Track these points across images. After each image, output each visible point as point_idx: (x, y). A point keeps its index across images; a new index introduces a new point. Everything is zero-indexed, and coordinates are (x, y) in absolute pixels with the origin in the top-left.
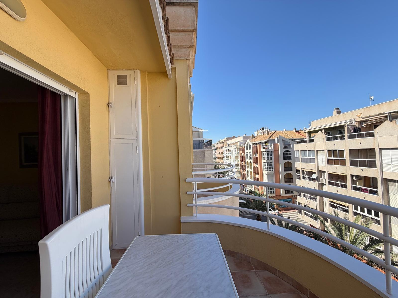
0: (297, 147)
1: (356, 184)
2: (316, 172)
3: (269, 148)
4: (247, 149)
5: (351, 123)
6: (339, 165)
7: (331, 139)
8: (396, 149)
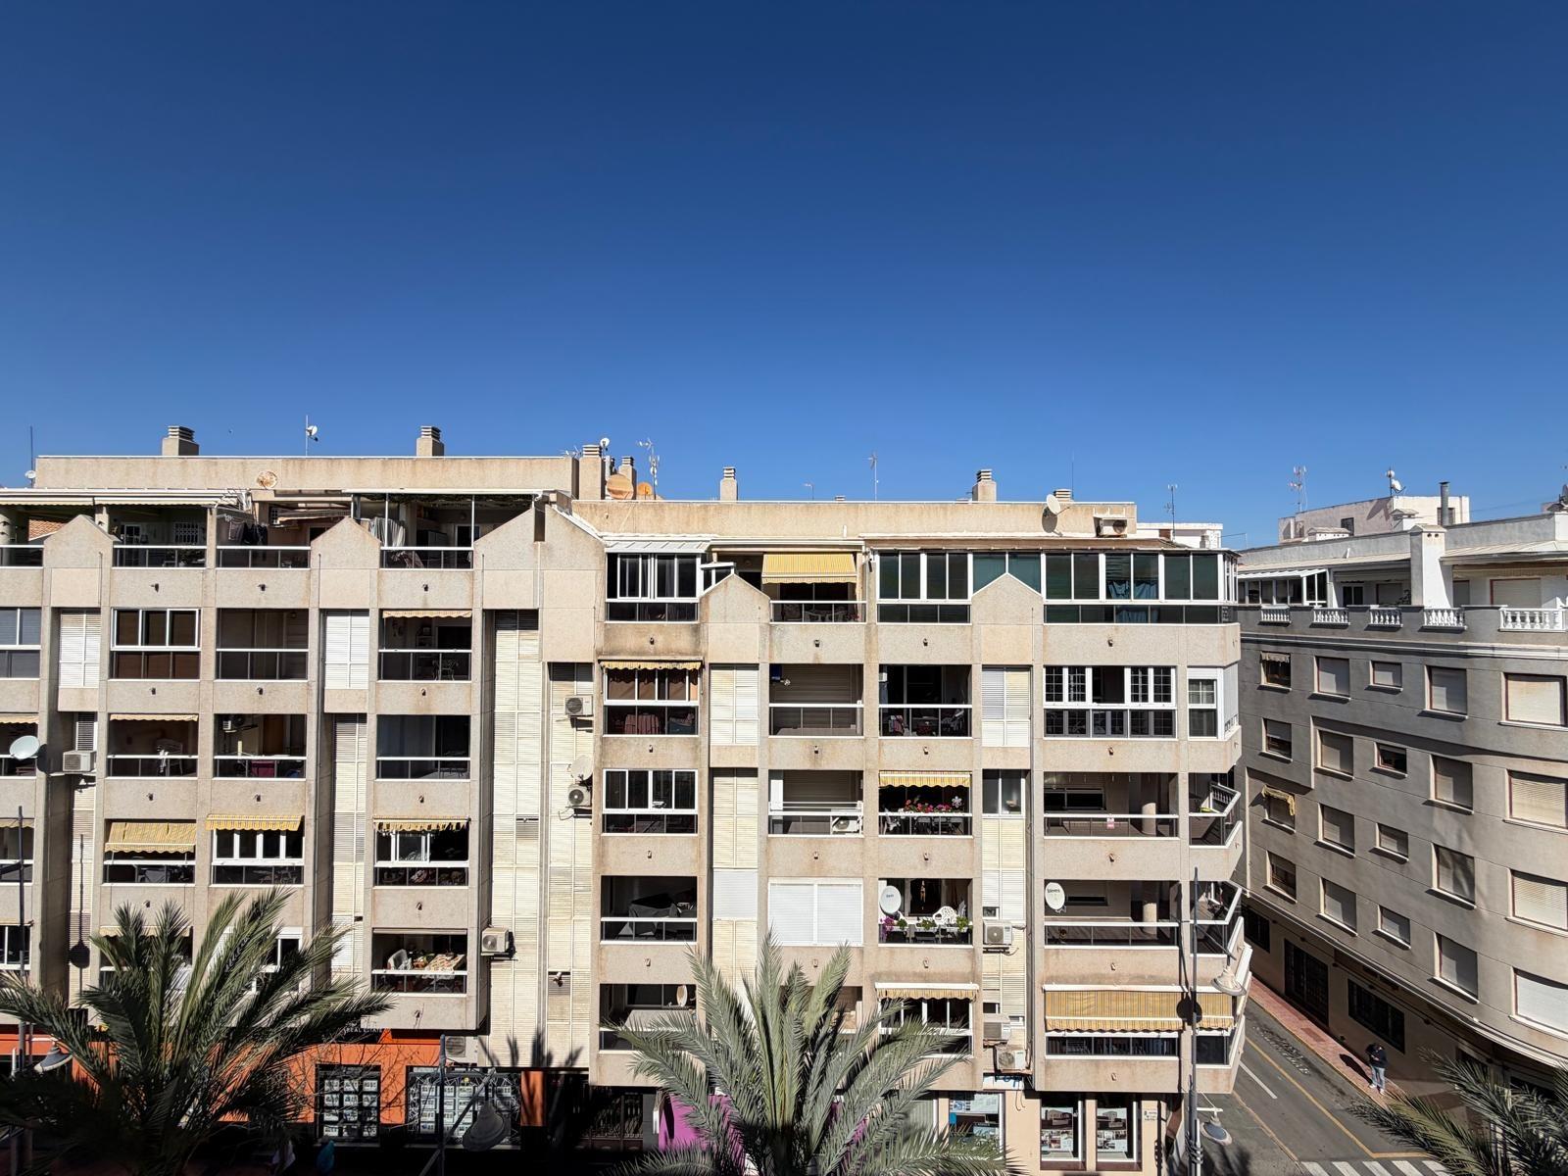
1: (233, 751)
5: (233, 502)
6: (167, 677)
7: (140, 560)
8: (364, 612)
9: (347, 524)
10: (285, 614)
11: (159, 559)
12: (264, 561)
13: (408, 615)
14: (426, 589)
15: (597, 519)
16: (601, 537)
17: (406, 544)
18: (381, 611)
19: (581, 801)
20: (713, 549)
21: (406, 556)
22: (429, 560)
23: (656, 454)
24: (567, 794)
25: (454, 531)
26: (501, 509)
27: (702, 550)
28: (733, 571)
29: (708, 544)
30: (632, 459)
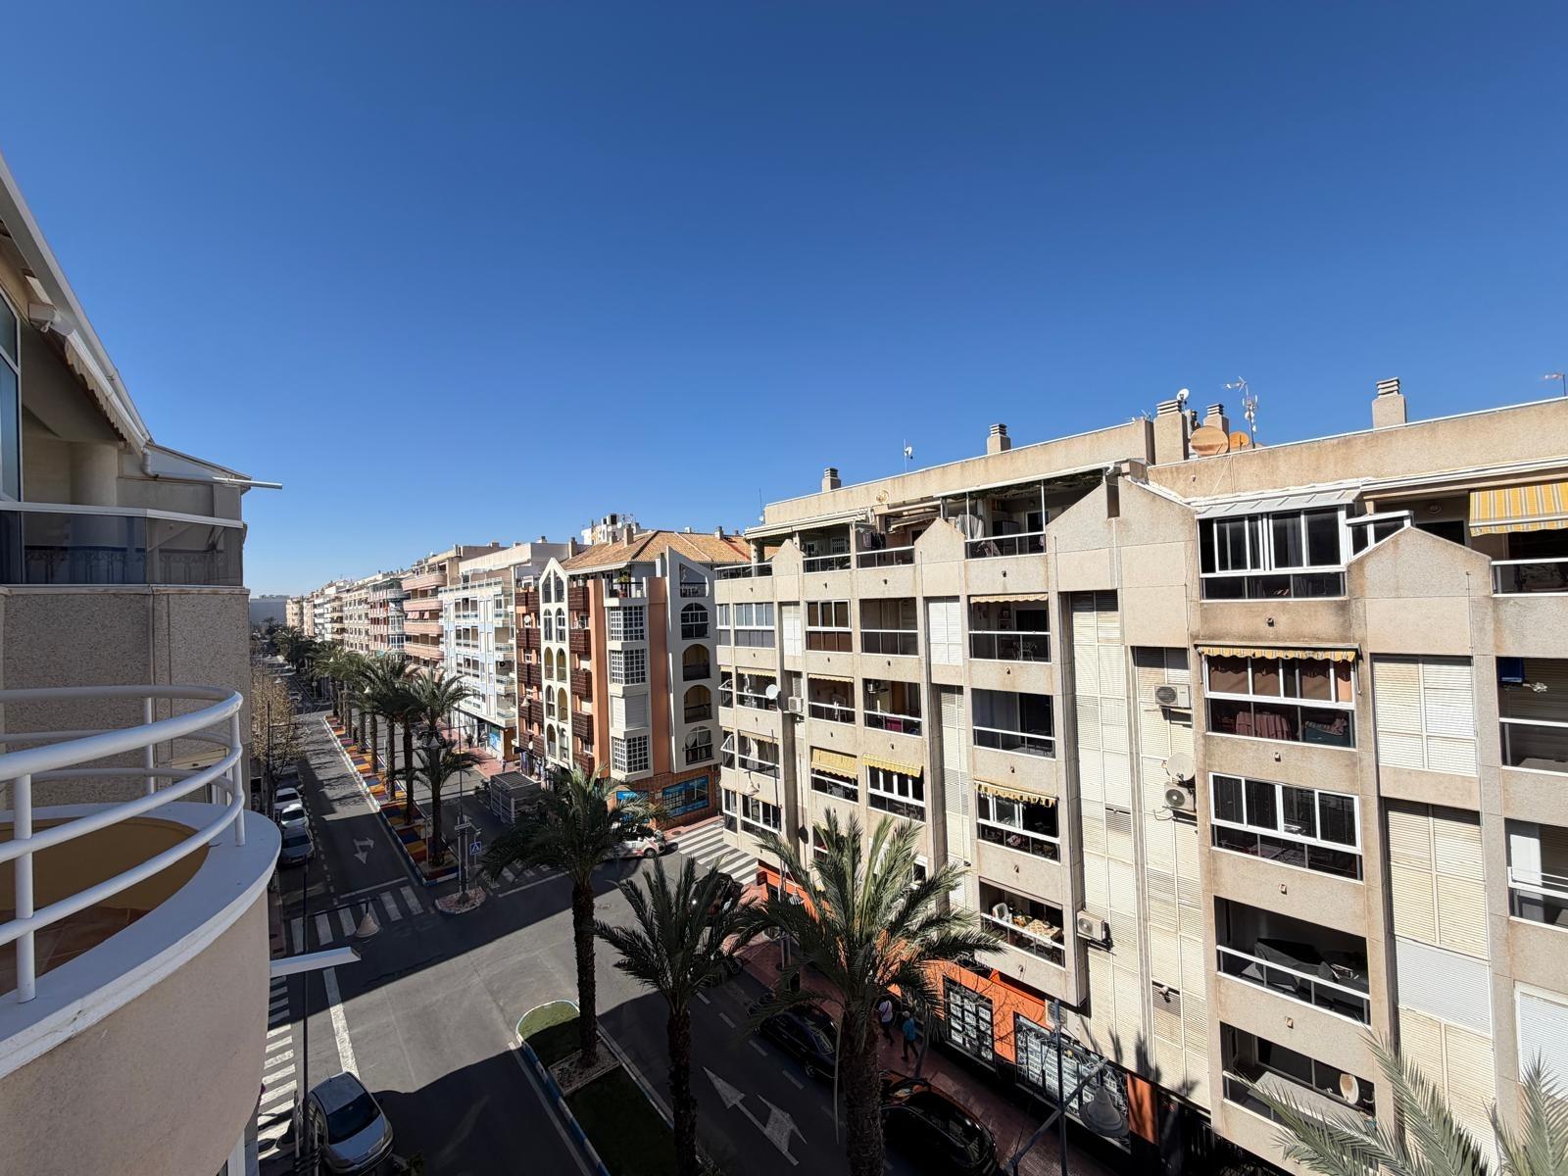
0: (726, 591)
1: (874, 708)
2: (777, 675)
3: (633, 596)
4: (547, 599)
5: (863, 517)
6: (835, 650)
7: (816, 566)
8: (956, 598)
9: (939, 522)
10: (900, 603)
11: (827, 565)
12: (885, 560)
13: (991, 600)
14: (1005, 575)
15: (1182, 483)
16: (1189, 504)
17: (985, 536)
18: (969, 597)
19: (1181, 804)
20: (1365, 498)
21: (986, 546)
22: (1005, 548)
24: (1163, 793)
25: (1024, 518)
26: (1070, 489)
27: (1347, 501)
28: (1407, 523)
29: (1358, 492)
30: (1221, 407)
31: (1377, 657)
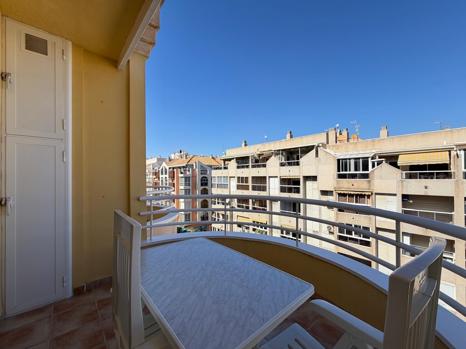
0: (215, 173)
1: (255, 205)
3: (187, 174)
5: (253, 155)
6: (244, 190)
7: (240, 167)
8: (277, 177)
9: (273, 157)
10: (262, 178)
11: (243, 167)
12: (259, 166)
13: (286, 178)
14: (289, 171)
15: (334, 149)
16: (335, 155)
17: (285, 161)
18: (280, 177)
19: (331, 229)
20: (376, 155)
21: (285, 164)
22: (290, 164)
23: (358, 125)
24: (327, 227)
25: (295, 156)
26: (307, 150)
27: (371, 156)
28: (384, 162)
29: (374, 153)
30: (347, 129)
31: (376, 194)
